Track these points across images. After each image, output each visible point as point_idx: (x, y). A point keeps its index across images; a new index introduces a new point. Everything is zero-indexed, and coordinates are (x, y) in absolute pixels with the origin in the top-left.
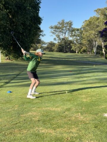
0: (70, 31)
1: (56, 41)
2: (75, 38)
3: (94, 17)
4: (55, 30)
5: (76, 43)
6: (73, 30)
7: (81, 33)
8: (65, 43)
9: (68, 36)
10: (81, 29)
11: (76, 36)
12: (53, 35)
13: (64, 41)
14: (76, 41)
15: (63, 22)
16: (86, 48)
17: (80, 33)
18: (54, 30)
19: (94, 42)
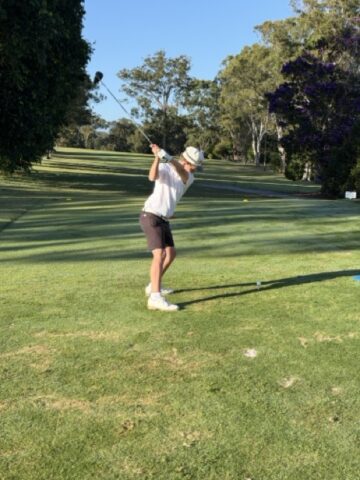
0: (182, 88)
1: (137, 117)
2: (197, 111)
3: (254, 46)
4: (135, 85)
5: (200, 126)
6: (192, 86)
7: (216, 95)
8: (166, 126)
9: (174, 104)
10: (215, 82)
11: (200, 104)
12: (129, 97)
13: (163, 118)
14: (200, 119)
15: (161, 58)
16: (229, 143)
17: (213, 95)
18: (132, 84)
19: (253, 124)
